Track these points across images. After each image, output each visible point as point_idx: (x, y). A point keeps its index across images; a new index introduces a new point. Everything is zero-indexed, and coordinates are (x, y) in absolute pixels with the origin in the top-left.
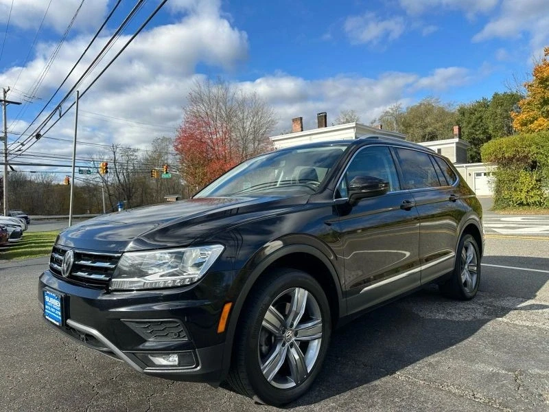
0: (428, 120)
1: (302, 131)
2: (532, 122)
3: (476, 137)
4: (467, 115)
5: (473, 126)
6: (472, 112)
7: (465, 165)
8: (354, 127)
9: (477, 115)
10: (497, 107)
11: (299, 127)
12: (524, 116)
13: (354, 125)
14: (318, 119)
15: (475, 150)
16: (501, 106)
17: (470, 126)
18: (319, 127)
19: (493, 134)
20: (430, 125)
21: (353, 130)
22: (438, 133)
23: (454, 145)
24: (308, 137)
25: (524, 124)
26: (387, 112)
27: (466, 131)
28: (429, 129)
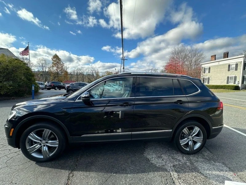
1: (215, 60)
8: (243, 57)
11: (214, 59)
13: (244, 56)
14: (224, 55)
18: (224, 58)
21: (243, 58)
24: (218, 62)
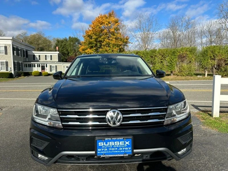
0: (40, 42)
2: (86, 50)
3: (64, 52)
4: (60, 43)
5: (63, 48)
6: (62, 42)
7: (62, 63)
9: (64, 43)
10: (71, 42)
12: (83, 47)
13: (12, 38)
15: (63, 57)
16: (73, 41)
17: (62, 47)
19: (70, 52)
20: (41, 44)
21: (10, 41)
22: (44, 48)
23: (57, 54)
25: (83, 50)
26: (20, 35)
27: (60, 49)
28: (40, 46)
